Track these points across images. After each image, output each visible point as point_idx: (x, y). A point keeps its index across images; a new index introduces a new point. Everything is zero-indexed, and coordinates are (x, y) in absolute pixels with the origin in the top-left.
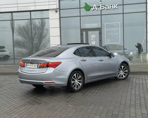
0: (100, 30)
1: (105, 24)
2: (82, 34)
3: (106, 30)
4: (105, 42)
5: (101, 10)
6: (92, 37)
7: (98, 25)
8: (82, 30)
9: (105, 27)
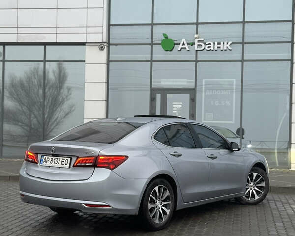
0: (192, 92)
1: (204, 80)
2: (153, 100)
4: (203, 119)
5: (197, 51)
6: (174, 106)
7: (188, 82)
8: (154, 91)
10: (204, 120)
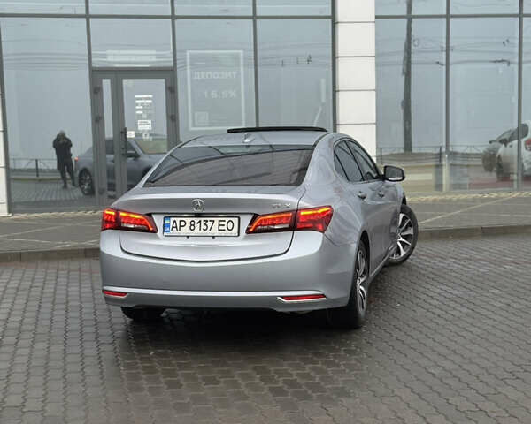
1: (189, 52)
3: (192, 76)
4: (190, 123)
6: (137, 102)
8: (97, 74)
9: (188, 64)
10: (194, 126)
